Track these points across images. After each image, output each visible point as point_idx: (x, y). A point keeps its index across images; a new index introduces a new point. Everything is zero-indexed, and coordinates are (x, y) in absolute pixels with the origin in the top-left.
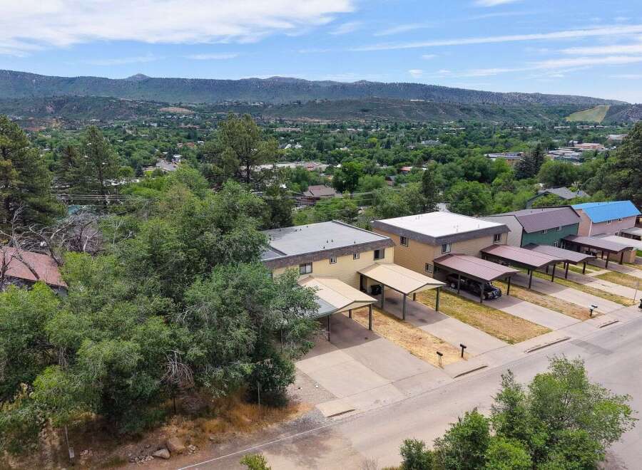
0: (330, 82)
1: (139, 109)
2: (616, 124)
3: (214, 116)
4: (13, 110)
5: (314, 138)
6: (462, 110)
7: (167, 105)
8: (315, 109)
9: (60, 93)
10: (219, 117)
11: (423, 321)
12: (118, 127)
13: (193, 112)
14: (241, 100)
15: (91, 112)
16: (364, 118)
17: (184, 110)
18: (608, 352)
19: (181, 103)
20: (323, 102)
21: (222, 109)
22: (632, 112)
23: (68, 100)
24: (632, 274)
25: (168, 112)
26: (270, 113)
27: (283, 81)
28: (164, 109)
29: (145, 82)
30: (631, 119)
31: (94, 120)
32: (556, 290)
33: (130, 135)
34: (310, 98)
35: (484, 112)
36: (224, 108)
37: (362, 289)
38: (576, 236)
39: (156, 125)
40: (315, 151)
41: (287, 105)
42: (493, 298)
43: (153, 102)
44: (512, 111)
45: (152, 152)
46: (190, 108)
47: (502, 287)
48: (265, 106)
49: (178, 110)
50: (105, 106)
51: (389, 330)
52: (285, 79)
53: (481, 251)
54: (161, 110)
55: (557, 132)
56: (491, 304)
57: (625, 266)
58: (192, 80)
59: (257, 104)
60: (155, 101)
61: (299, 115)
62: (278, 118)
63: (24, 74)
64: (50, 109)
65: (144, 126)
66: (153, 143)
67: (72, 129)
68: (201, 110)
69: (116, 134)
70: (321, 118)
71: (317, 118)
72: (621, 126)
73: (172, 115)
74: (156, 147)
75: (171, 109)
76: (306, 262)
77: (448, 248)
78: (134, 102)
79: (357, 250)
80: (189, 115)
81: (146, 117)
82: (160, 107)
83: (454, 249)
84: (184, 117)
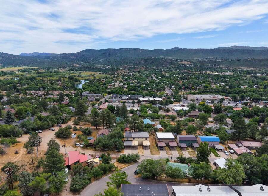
1: (171, 63)
4: (132, 62)
7: (182, 60)
8: (247, 63)
9: (147, 57)
11: (145, 149)
13: (192, 64)
15: (155, 63)
17: (188, 63)
20: (252, 59)
21: (204, 62)
23: (149, 59)
26: (225, 64)
28: (181, 62)
29: (177, 50)
32: (174, 151)
34: (246, 58)
39: (174, 70)
41: (234, 61)
43: (177, 59)
46: (191, 62)
49: (186, 63)
52: (238, 46)
54: (179, 63)
59: (220, 60)
62: (227, 67)
64: (143, 62)
65: (170, 71)
67: (147, 71)
68: (195, 63)
73: (183, 65)
75: (183, 63)
76: (134, 138)
77: (161, 140)
78: (170, 60)
79: (142, 138)
80: (190, 65)
81: (173, 65)
82: (179, 61)
83: (162, 140)
84: (187, 65)
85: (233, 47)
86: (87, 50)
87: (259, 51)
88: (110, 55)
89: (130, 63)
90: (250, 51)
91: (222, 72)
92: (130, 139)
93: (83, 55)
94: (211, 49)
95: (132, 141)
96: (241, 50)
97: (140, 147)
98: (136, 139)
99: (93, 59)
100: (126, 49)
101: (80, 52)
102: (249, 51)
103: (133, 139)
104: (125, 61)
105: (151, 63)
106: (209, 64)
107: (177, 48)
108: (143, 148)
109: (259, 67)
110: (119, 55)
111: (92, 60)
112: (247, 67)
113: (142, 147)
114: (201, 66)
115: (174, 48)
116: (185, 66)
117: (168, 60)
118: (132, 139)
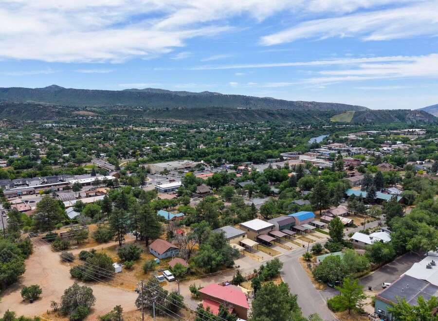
1: (59, 112)
2: (358, 124)
3: (111, 117)
6: (269, 114)
7: (77, 109)
8: (178, 113)
10: (115, 119)
11: (255, 252)
13: (97, 114)
15: (25, 114)
16: (209, 119)
17: (90, 113)
18: (290, 257)
19: (86, 107)
22: (367, 115)
23: (8, 105)
24: (307, 237)
25: (79, 114)
26: (149, 115)
28: (76, 112)
29: (56, 91)
30: (367, 120)
31: (29, 121)
32: (286, 242)
34: (174, 106)
35: (282, 115)
36: (117, 111)
37: (240, 245)
38: (295, 225)
41: (159, 110)
42: (270, 246)
43: (67, 107)
44: (299, 114)
46: (93, 111)
47: (272, 243)
48: (145, 111)
49: (86, 113)
50: (34, 110)
51: (248, 255)
53: (268, 233)
55: (324, 130)
56: (270, 247)
57: (307, 234)
61: (168, 117)
62: (154, 119)
68: (100, 113)
70: (182, 119)
71: (180, 119)
72: (360, 125)
73: (83, 116)
75: (81, 113)
77: (260, 233)
78: (55, 107)
79: (239, 236)
80: (94, 116)
82: (72, 111)
84: (90, 117)
91: (154, 127)
94: (119, 92)
102: (172, 96)
106: (126, 115)
107: (57, 87)
108: (249, 252)
115: (50, 87)
116: (87, 119)
117: (50, 108)
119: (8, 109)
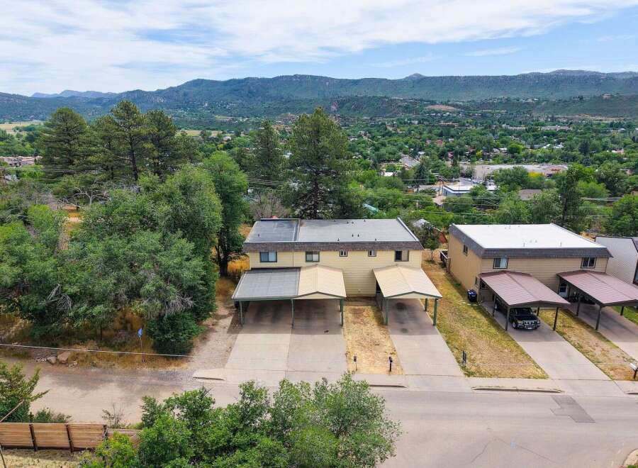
0: (631, 73)
1: (407, 107)
3: (478, 113)
5: (585, 137)
7: (433, 103)
8: (599, 105)
9: (344, 93)
10: (483, 116)
12: (383, 124)
13: (459, 110)
14: (513, 97)
15: (366, 111)
17: (450, 108)
19: (449, 101)
20: (612, 96)
21: (489, 107)
23: (350, 99)
25: (434, 110)
26: (542, 110)
27: (568, 74)
28: (431, 107)
29: (418, 81)
31: (365, 118)
33: (389, 132)
34: (597, 93)
36: (493, 106)
39: (416, 122)
40: (576, 153)
41: (565, 101)
43: (421, 100)
45: (400, 149)
46: (456, 106)
48: (538, 103)
49: (443, 108)
50: (378, 104)
52: (572, 71)
53: (558, 275)
54: (428, 108)
58: (465, 77)
59: (530, 101)
60: (424, 99)
63: (322, 78)
64: (334, 108)
65: (405, 123)
66: (405, 139)
67: (346, 126)
68: (466, 108)
69: (378, 131)
70: (605, 115)
73: (437, 112)
74: (406, 143)
75: (437, 107)
76: (311, 250)
77: (503, 264)
78: (404, 101)
79: (372, 248)
80: (454, 113)
81: (411, 115)
82: (427, 105)
83: (515, 265)
84: (448, 114)
85: (558, 72)
86: (194, 81)
87: (624, 79)
88: (250, 92)
89: (301, 110)
90: (602, 81)
92: (285, 259)
93: (185, 95)
95: (299, 269)
96: (579, 78)
97: (357, 313)
98: (325, 256)
99: (209, 104)
100: (291, 77)
101: (178, 87)
102: (599, 80)
103: (303, 254)
104: (289, 105)
105: (355, 110)
106: (503, 111)
108: (382, 323)
109: (631, 116)
110: (273, 92)
111: (206, 105)
112: (600, 115)
113: (368, 311)
114: (482, 115)
116: (442, 116)
117: (397, 102)
118: (298, 258)
119: (348, 104)
